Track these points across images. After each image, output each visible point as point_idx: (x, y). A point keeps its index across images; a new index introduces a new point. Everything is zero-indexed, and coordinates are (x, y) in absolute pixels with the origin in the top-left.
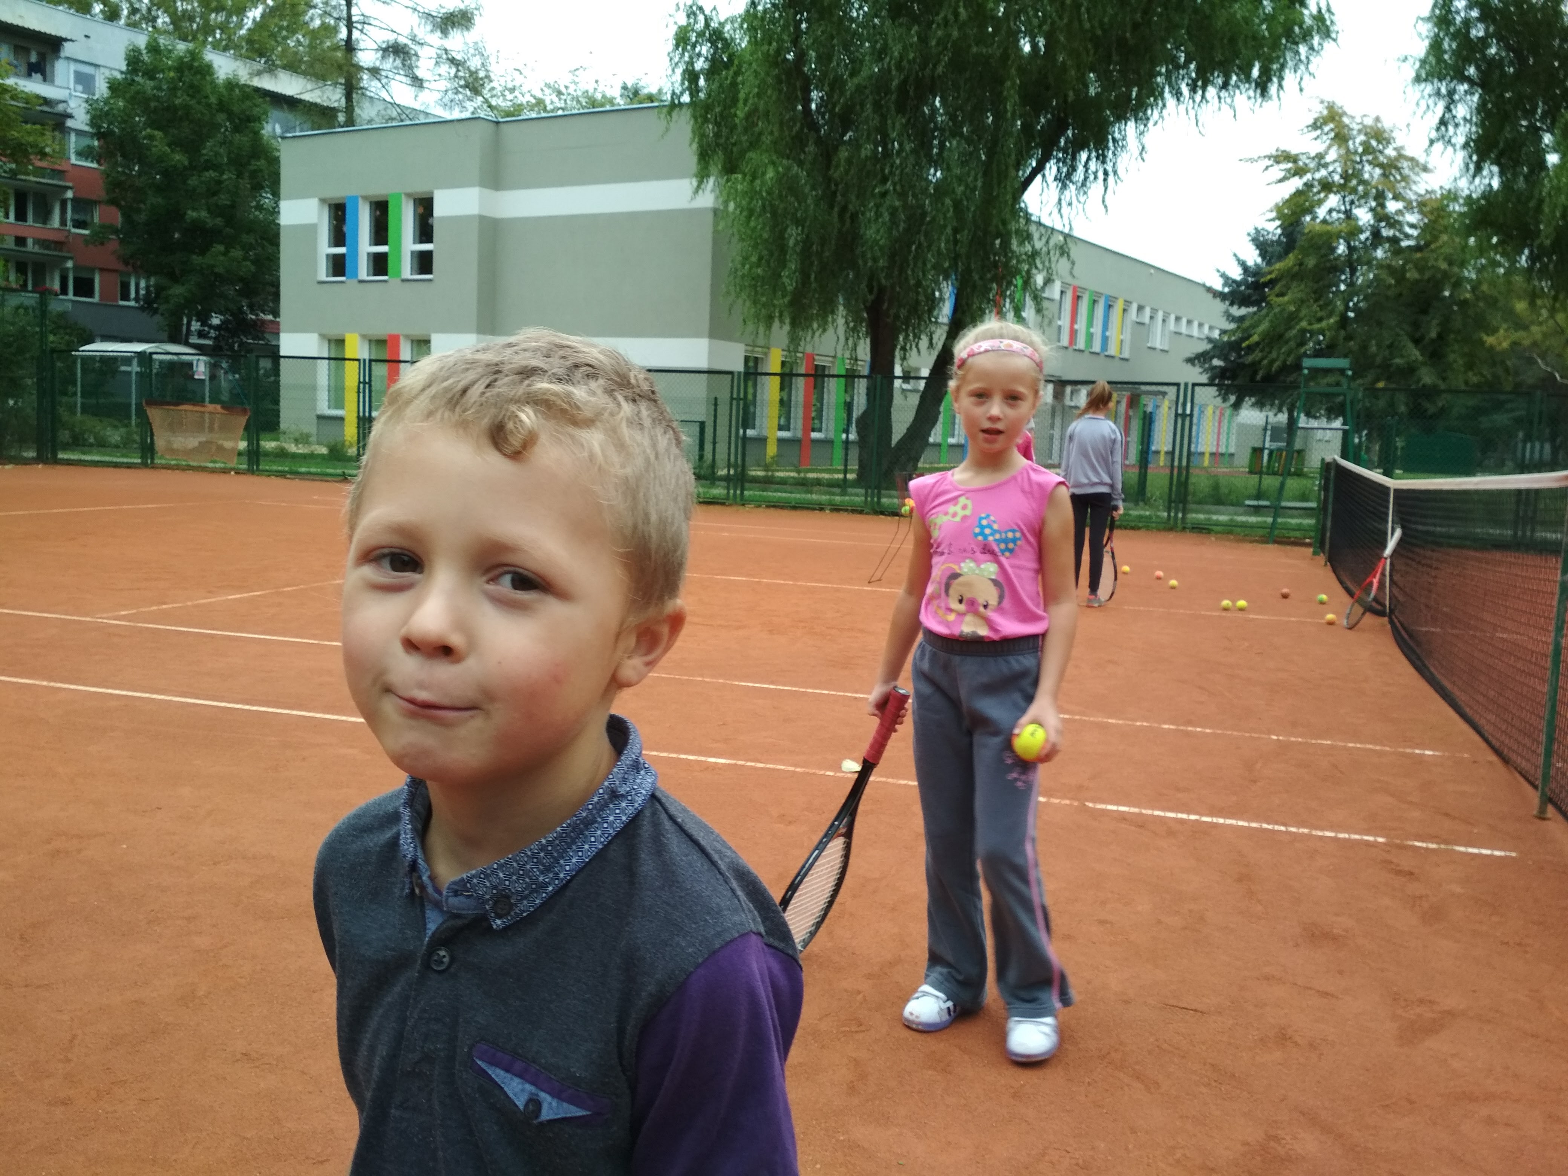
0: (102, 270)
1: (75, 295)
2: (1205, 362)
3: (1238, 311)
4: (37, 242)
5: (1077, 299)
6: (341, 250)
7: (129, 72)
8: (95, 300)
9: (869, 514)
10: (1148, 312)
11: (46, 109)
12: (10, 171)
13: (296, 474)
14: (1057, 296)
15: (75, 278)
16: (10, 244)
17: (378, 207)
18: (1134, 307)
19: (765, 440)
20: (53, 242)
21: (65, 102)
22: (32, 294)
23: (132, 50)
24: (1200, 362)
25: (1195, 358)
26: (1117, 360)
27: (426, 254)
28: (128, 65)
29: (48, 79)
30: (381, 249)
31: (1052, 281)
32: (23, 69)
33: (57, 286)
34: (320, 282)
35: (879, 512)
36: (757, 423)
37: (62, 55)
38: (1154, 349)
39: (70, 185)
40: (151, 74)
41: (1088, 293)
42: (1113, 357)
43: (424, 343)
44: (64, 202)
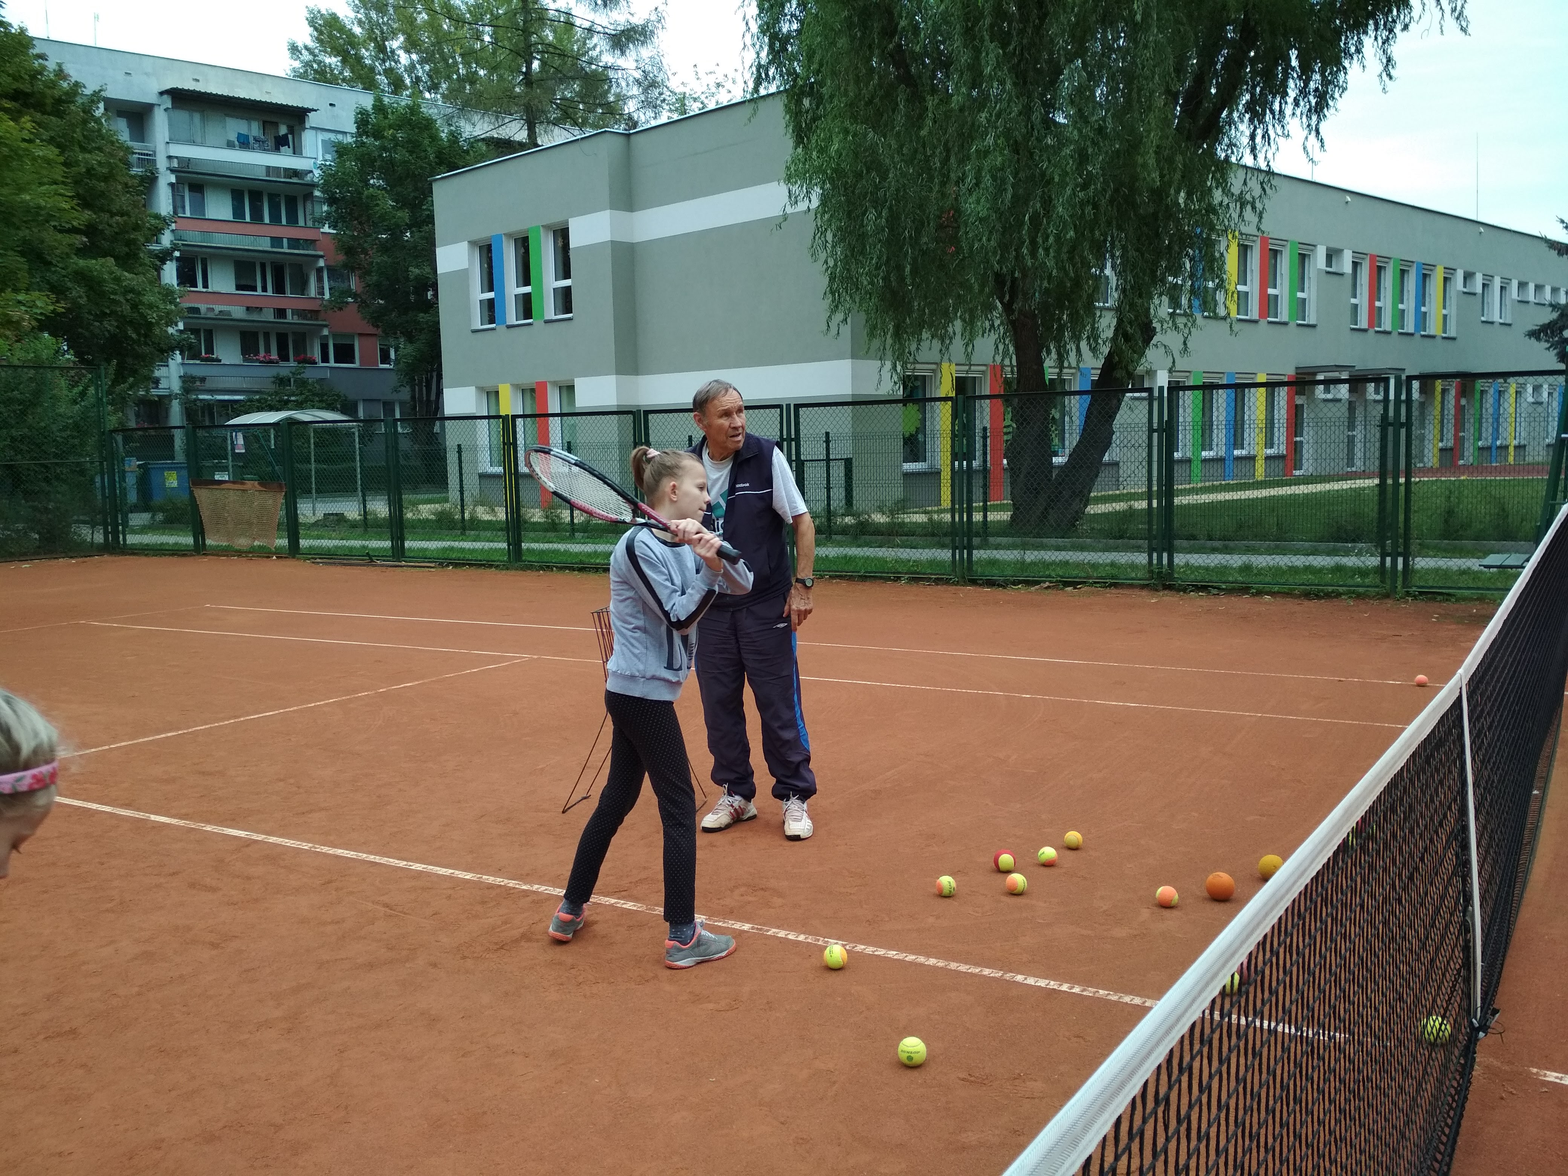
0: (360, 335)
1: (335, 362)
2: (1553, 335)
4: (295, 312)
5: (1378, 271)
6: (491, 295)
7: (359, 134)
8: (357, 365)
9: (957, 584)
10: (1479, 279)
11: (295, 180)
12: (265, 245)
13: (330, 557)
14: (1348, 268)
15: (334, 345)
16: (269, 316)
17: (523, 244)
18: (1460, 275)
19: (939, 473)
20: (311, 311)
21: (311, 172)
22: (292, 364)
23: (360, 113)
24: (1546, 335)
25: (1540, 331)
26: (1439, 340)
27: (567, 291)
28: (358, 128)
29: (297, 151)
30: (527, 289)
31: (1339, 252)
32: (271, 143)
33: (317, 354)
34: (475, 331)
35: (970, 580)
36: (928, 455)
37: (307, 126)
38: (1492, 323)
39: (321, 253)
40: (377, 134)
41: (1392, 262)
42: (1433, 337)
43: (571, 388)
44: (320, 270)
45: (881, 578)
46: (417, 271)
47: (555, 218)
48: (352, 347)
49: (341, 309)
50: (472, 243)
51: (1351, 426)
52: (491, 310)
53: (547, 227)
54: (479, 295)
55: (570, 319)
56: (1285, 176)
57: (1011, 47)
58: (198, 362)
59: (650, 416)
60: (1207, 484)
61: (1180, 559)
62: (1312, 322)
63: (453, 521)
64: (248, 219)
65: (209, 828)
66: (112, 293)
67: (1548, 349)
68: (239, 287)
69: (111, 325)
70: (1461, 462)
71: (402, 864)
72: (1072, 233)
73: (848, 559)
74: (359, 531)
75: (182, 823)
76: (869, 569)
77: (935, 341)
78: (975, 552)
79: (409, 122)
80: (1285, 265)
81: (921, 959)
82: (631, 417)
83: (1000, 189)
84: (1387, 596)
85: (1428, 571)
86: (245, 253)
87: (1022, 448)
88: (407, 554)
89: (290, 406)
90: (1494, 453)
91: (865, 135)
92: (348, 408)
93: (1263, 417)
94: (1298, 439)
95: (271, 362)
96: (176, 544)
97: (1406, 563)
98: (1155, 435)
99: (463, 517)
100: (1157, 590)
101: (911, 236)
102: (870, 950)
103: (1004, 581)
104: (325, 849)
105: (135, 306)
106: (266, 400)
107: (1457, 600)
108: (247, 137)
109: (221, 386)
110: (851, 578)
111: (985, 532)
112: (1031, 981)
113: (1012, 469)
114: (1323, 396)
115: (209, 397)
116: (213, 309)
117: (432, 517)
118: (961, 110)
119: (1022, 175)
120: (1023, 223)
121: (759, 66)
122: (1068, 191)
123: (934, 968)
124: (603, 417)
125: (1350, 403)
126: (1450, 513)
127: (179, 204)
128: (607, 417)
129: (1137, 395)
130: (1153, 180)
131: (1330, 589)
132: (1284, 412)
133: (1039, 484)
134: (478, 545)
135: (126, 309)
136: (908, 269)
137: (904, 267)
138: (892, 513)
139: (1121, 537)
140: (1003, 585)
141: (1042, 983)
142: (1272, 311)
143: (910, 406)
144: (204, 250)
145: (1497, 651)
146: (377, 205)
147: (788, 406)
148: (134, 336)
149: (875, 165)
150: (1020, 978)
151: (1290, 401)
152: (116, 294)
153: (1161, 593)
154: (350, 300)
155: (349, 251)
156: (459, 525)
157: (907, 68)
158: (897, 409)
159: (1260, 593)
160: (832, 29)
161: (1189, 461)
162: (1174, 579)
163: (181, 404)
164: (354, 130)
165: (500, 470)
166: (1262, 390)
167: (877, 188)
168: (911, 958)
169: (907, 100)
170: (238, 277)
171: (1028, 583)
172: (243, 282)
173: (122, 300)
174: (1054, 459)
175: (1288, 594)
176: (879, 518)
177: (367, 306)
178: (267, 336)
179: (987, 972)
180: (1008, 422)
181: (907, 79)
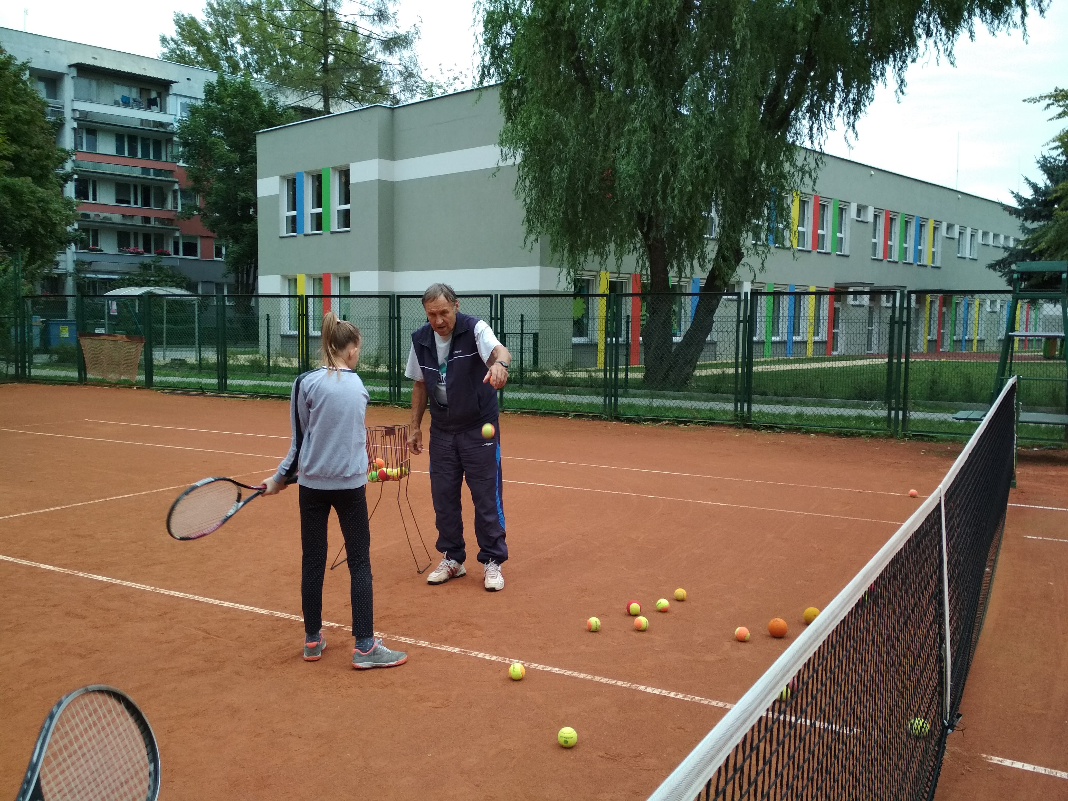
0: (202, 237)
1: (184, 255)
2: (1004, 268)
3: (1030, 225)
4: (157, 219)
5: (890, 221)
6: (294, 213)
7: (207, 100)
8: (198, 257)
9: (607, 420)
10: (957, 229)
11: (160, 129)
12: (137, 172)
13: (175, 389)
14: (870, 219)
15: (183, 243)
16: (138, 221)
17: (318, 179)
18: (944, 226)
19: (596, 345)
20: (168, 219)
21: (172, 124)
22: (153, 255)
23: (208, 85)
24: (1000, 267)
25: (996, 264)
26: (929, 268)
27: (347, 212)
28: (206, 96)
29: (163, 109)
30: (319, 210)
31: (865, 207)
32: (145, 103)
33: (171, 249)
34: (281, 237)
35: (615, 418)
36: (590, 332)
37: (171, 93)
38: (964, 258)
39: (177, 180)
40: (219, 100)
41: (900, 216)
42: (925, 266)
43: (347, 279)
44: (175, 192)
45: (556, 414)
46: (243, 194)
47: (340, 163)
48: (195, 245)
49: (189, 219)
50: (282, 177)
51: (870, 323)
52: (293, 223)
53: (334, 169)
54: (286, 213)
55: (348, 232)
56: (832, 156)
57: (653, 62)
58: (87, 251)
59: (401, 299)
60: (775, 358)
61: (755, 408)
62: (847, 253)
63: (262, 367)
64: (126, 155)
65: (81, 574)
66: (28, 202)
67: (1001, 276)
68: (118, 201)
69: (27, 223)
70: (941, 350)
71: (217, 602)
72: (690, 188)
73: (533, 401)
74: (196, 371)
75: (62, 570)
76: (548, 408)
77: (596, 257)
78: (619, 399)
79: (242, 93)
80: (830, 215)
81: (576, 674)
82: (388, 299)
83: (643, 156)
84: (892, 437)
85: (918, 421)
86: (124, 178)
87: (653, 330)
88: (229, 388)
89: (150, 284)
90: (964, 343)
91: (554, 116)
92: (192, 287)
93: (813, 315)
94: (836, 330)
95: (138, 253)
96: (66, 377)
97: (904, 415)
98: (741, 324)
99: (269, 364)
100: (740, 428)
101: (582, 185)
102: (540, 667)
103: (638, 419)
104: (163, 591)
105: (44, 211)
106: (134, 279)
107: (938, 441)
108: (128, 98)
109: (103, 268)
110: (535, 414)
111: (626, 386)
112: (649, 690)
113: (645, 344)
114: (853, 303)
115: (94, 276)
116: (99, 216)
117: (248, 364)
118: (619, 102)
119: (658, 148)
120: (657, 180)
121: (484, 67)
122: (689, 159)
123: (584, 680)
124: (369, 299)
125: (870, 308)
126: (934, 382)
127: (79, 142)
128: (372, 299)
129: (730, 297)
130: (745, 154)
131: (854, 431)
132: (826, 312)
133: (663, 355)
134: (279, 384)
135: (38, 213)
136: (580, 207)
137: (578, 206)
138: (564, 371)
139: (717, 392)
140: (637, 422)
141: (657, 691)
142: (820, 245)
143: (578, 299)
144: (94, 174)
145: (964, 474)
146: (217, 149)
147: (496, 296)
148: (43, 232)
149: (559, 136)
150: (642, 688)
151: (831, 305)
152: (31, 202)
153: (743, 430)
154: (195, 212)
155: (197, 179)
156: (266, 370)
157: (584, 73)
158: (570, 301)
159: (808, 432)
160: (533, 44)
161: (763, 343)
162: (751, 421)
163: (73, 280)
164: (202, 96)
165: (296, 333)
166: (813, 297)
167: (561, 152)
168: (568, 673)
169: (583, 94)
170: (117, 194)
171: (654, 421)
172: (121, 198)
173: (35, 206)
174: (674, 339)
175: (826, 433)
176: (556, 374)
177: (207, 217)
178: (136, 235)
179: (620, 683)
180: (643, 313)
181: (583, 80)
